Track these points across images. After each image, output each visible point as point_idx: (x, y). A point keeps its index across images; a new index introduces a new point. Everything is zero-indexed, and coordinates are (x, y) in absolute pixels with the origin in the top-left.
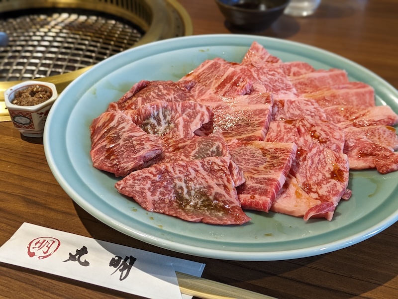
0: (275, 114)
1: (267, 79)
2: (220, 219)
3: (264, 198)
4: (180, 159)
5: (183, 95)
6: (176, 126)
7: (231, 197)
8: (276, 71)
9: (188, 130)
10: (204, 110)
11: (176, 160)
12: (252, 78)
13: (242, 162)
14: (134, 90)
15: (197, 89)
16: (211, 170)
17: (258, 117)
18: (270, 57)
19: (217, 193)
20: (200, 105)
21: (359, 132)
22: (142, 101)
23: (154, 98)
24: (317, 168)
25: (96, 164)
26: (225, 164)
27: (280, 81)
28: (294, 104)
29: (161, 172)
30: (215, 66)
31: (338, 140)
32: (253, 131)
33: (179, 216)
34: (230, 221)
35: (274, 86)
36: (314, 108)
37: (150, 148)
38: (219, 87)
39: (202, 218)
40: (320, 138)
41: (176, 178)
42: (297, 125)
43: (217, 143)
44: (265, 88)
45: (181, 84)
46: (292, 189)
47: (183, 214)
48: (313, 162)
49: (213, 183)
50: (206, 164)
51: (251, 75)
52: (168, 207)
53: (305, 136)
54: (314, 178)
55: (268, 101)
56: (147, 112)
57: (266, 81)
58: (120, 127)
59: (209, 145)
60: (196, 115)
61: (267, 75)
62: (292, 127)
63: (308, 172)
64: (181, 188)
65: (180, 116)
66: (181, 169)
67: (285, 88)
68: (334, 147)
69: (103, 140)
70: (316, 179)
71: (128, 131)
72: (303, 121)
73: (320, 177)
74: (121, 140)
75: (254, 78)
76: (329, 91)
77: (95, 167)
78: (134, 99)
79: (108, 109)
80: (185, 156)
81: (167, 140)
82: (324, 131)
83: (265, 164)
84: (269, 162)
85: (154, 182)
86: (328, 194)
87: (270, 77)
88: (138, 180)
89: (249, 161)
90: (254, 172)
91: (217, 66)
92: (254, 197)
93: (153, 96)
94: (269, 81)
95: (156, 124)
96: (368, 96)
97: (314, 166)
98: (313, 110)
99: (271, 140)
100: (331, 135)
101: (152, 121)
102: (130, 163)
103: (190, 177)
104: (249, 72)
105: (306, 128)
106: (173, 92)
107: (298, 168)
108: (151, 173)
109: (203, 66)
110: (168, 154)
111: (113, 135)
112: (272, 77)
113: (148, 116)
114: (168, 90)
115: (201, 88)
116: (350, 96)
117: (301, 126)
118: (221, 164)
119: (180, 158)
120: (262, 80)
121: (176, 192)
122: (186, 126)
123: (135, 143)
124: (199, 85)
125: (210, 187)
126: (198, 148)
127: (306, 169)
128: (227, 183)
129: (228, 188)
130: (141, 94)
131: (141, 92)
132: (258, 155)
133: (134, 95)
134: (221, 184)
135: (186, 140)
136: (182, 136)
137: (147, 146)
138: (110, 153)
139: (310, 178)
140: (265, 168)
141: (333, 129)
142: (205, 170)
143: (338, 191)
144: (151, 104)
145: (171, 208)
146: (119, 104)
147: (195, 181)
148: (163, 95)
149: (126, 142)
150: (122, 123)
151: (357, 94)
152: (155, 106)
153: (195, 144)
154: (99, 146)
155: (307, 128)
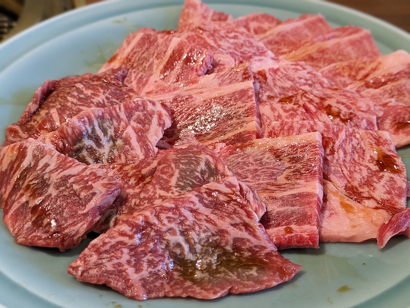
0: (259, 93)
1: (229, 45)
2: (258, 281)
3: (306, 227)
4: (157, 196)
5: (118, 92)
6: (127, 141)
7: (260, 240)
8: (237, 32)
9: (147, 145)
10: (159, 108)
11: (151, 200)
12: (208, 47)
13: (246, 177)
14: (39, 99)
15: (133, 78)
16: (216, 204)
17: (240, 102)
18: (215, 14)
19: (236, 240)
20: (150, 102)
21: (381, 94)
22: (59, 114)
23: (76, 105)
24: (354, 160)
25: (21, 239)
26: (234, 189)
27: (248, 45)
28: (279, 73)
29: (138, 229)
30: (148, 41)
31: (366, 112)
32: (241, 124)
33: (192, 295)
34: (275, 280)
35: (242, 53)
36: (308, 73)
37: (104, 190)
38: (166, 68)
39: (229, 287)
40: (341, 115)
41: (165, 232)
42: (301, 103)
43: (203, 156)
44: (231, 58)
45: (109, 75)
46: (334, 202)
47: (198, 290)
48: (345, 153)
49: (224, 224)
50: (205, 196)
51: (205, 42)
52: (168, 283)
53: (319, 117)
54: (358, 176)
55: (247, 76)
56: (76, 131)
57: (229, 48)
58: (41, 164)
59: (193, 163)
60: (150, 118)
61: (228, 39)
62: (295, 107)
63: (344, 168)
64: (179, 245)
65: (127, 126)
66: (170, 214)
67: (258, 53)
68: (364, 123)
69: (19, 194)
70: (361, 177)
71: (56, 170)
72: (307, 96)
73: (365, 173)
74: (51, 187)
75: (212, 47)
76: (314, 46)
77: (21, 244)
78: (43, 113)
79: (6, 137)
80: (162, 188)
81: (121, 168)
82: (343, 104)
83: (285, 173)
84: (290, 168)
85: (133, 248)
86: (389, 196)
87: (232, 41)
88: (106, 252)
89: (258, 173)
90: (273, 188)
91: (152, 39)
92: (290, 229)
93: (72, 103)
94: (233, 46)
95: (94, 146)
96: (366, 43)
97: (348, 158)
98: (308, 76)
99: (275, 134)
100: (353, 107)
101: (88, 142)
102: (79, 225)
103: (187, 223)
104: (200, 40)
105: (315, 105)
106: (102, 91)
107: (328, 166)
108: (123, 234)
109: (129, 43)
110: (130, 191)
111: (33, 182)
112: (236, 41)
113: (79, 137)
114: (93, 88)
115: (139, 76)
116: (343, 47)
117: (307, 102)
118: (228, 190)
119: (156, 193)
120: (223, 47)
121: (173, 256)
122: (142, 140)
123: (76, 187)
124: (135, 72)
125: (222, 232)
126: (177, 171)
127: (340, 165)
128: (247, 220)
129: (251, 227)
130: (51, 102)
131: (50, 100)
132: (268, 161)
133: (40, 106)
134: (238, 222)
135: (149, 160)
136: (142, 157)
137: (98, 187)
138: (40, 214)
139: (350, 177)
140: (287, 178)
141: (354, 98)
142: (206, 206)
143: (400, 187)
144: (78, 118)
145: (172, 283)
146: (22, 125)
147: (197, 228)
148: (87, 97)
149: (61, 189)
150: (42, 158)
151: (353, 43)
152: (86, 119)
153: (170, 166)
154: (16, 206)
155: (317, 104)
